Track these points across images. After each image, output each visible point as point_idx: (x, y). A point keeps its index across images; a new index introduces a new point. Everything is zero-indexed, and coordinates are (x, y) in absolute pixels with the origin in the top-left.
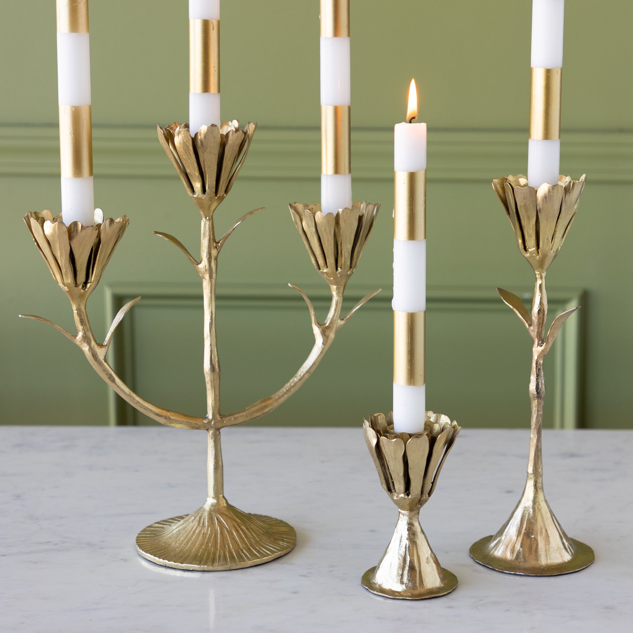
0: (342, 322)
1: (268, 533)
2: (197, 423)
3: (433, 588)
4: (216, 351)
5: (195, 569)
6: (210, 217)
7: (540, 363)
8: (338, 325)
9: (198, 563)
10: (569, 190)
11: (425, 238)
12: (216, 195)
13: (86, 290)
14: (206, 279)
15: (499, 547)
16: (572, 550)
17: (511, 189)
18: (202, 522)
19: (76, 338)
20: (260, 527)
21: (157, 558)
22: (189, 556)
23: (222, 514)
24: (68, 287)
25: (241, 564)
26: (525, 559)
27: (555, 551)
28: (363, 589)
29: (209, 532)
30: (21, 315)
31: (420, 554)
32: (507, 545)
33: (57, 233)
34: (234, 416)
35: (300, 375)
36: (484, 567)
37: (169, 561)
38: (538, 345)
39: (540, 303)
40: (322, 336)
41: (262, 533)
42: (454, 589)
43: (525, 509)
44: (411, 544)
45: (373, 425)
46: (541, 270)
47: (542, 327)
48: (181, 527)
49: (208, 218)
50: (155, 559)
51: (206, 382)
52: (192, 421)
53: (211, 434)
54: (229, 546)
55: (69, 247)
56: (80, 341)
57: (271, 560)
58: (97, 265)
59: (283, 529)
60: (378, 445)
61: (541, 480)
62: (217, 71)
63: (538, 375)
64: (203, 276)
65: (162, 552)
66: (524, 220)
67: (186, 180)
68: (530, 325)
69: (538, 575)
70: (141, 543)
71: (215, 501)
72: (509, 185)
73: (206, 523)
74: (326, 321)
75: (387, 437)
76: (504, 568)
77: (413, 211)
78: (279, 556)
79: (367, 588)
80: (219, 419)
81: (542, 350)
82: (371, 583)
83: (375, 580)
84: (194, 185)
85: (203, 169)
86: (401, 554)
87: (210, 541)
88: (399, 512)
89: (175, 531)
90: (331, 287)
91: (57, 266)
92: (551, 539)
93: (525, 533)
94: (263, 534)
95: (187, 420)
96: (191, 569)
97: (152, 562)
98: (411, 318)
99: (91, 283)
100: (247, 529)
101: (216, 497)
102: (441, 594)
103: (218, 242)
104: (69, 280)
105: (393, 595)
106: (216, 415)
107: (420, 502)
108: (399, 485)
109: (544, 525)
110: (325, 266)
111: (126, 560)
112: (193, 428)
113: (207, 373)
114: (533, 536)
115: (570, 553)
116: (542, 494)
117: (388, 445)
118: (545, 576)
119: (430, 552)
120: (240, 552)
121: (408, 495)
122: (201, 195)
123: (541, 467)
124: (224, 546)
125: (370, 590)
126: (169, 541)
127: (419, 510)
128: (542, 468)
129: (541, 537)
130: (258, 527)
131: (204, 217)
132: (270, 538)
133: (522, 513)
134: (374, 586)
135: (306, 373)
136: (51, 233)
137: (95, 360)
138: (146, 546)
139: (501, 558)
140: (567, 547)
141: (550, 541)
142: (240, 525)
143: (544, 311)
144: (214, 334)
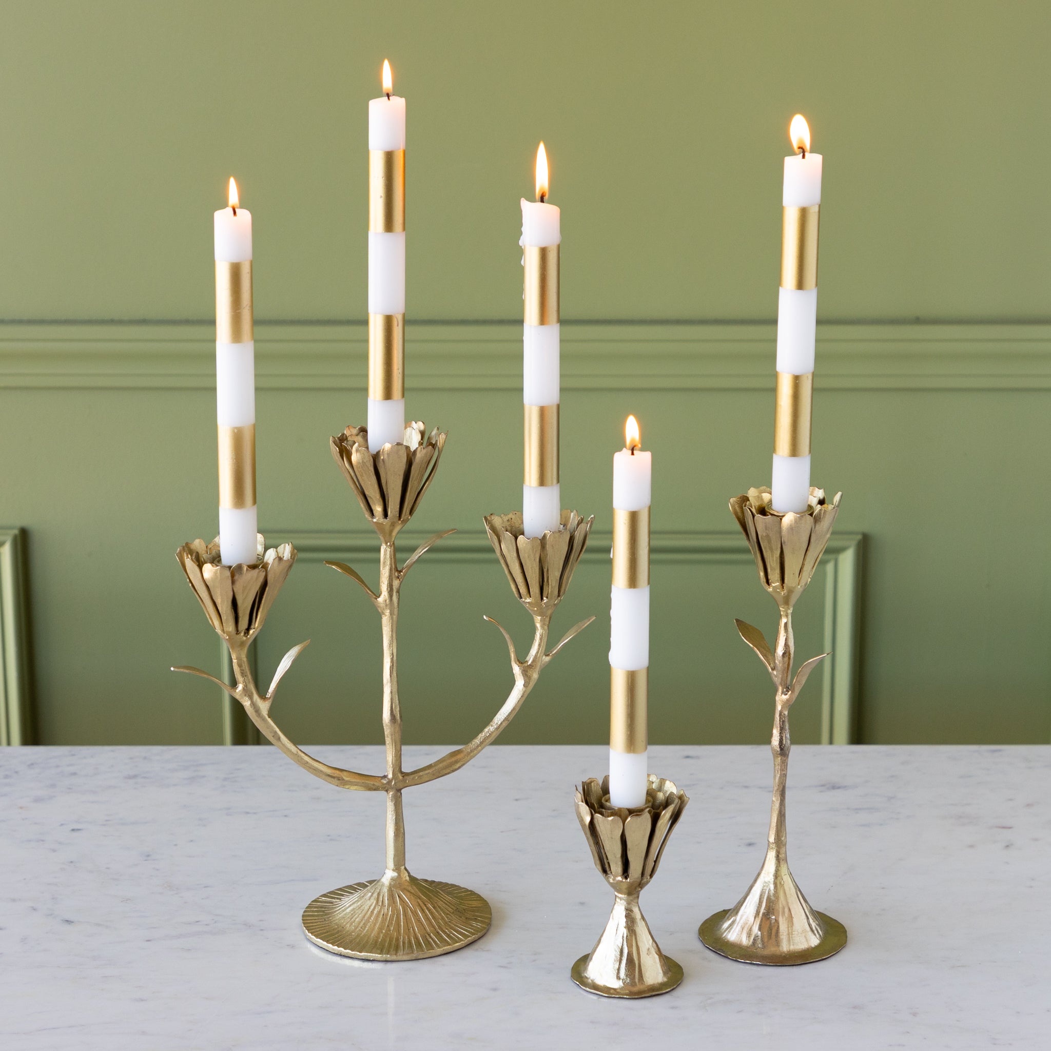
0: (547, 659)
1: (458, 911)
2: (375, 783)
3: (654, 984)
4: (397, 699)
5: (375, 958)
6: (392, 543)
7: (784, 714)
8: (543, 662)
9: (379, 951)
10: (820, 518)
11: (649, 584)
12: (400, 519)
13: (248, 636)
14: (386, 615)
15: (733, 929)
16: (820, 932)
17: (751, 516)
18: (381, 900)
19: (235, 691)
20: (448, 904)
21: (330, 945)
22: (367, 942)
23: (404, 890)
24: (228, 635)
25: (430, 952)
26: (763, 944)
27: (800, 935)
28: (573, 984)
29: (390, 913)
30: (174, 668)
31: (640, 944)
32: (743, 926)
33: (219, 578)
34: (418, 774)
35: (497, 723)
36: (715, 953)
37: (345, 949)
38: (782, 693)
39: (785, 644)
40: (523, 676)
41: (452, 911)
42: (680, 984)
43: (764, 884)
44: (630, 933)
45: (586, 795)
46: (787, 606)
47: (787, 672)
48: (355, 905)
49: (389, 544)
50: (328, 946)
51: (386, 736)
52: (369, 782)
53: (390, 796)
54: (414, 930)
55: (232, 593)
56: (240, 695)
57: (464, 945)
58: (263, 609)
59: (475, 904)
60: (592, 822)
61: (784, 850)
62: (401, 373)
63: (782, 729)
64: (383, 612)
65: (336, 937)
66: (766, 552)
67: (364, 501)
68: (773, 669)
69: (778, 964)
70: (308, 925)
71: (395, 874)
72: (749, 511)
73: (386, 902)
74: (528, 659)
75: (602, 814)
76: (738, 956)
77: (634, 555)
78: (473, 941)
79: (577, 983)
80: (401, 778)
81: (787, 700)
82: (582, 977)
83: (586, 973)
84: (373, 507)
85: (385, 490)
86: (618, 945)
87: (392, 923)
88: (616, 896)
89: (348, 910)
90: (535, 618)
91: (216, 612)
92: (795, 920)
93: (764, 914)
94: (453, 913)
95: (363, 781)
96: (371, 959)
97: (324, 949)
98: (632, 677)
99: (254, 629)
100: (434, 907)
101: (396, 869)
102: (664, 991)
103: (401, 571)
104: (230, 627)
105: (608, 992)
106: (398, 774)
107: (641, 885)
108: (616, 867)
109: (787, 903)
110: (528, 596)
111: (293, 947)
112: (370, 789)
113: (386, 725)
114: (774, 917)
115: (818, 935)
116: (786, 866)
117: (605, 824)
118: (786, 966)
119: (651, 941)
120: (428, 937)
121: (626, 878)
122: (382, 520)
123: (784, 835)
124: (409, 930)
125: (582, 987)
126: (343, 923)
127: (639, 894)
128: (786, 836)
129: (783, 918)
130: (446, 904)
131: (384, 542)
132: (461, 917)
133: (761, 889)
134: (586, 980)
135: (504, 720)
136: (212, 578)
137: (257, 716)
138: (315, 929)
139: (736, 943)
140: (814, 928)
141: (794, 922)
142: (426, 903)
143: (790, 654)
144: (395, 679)
